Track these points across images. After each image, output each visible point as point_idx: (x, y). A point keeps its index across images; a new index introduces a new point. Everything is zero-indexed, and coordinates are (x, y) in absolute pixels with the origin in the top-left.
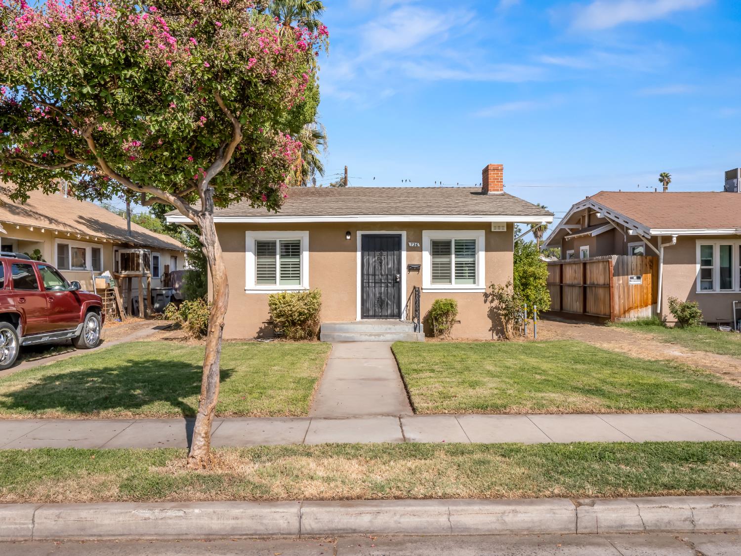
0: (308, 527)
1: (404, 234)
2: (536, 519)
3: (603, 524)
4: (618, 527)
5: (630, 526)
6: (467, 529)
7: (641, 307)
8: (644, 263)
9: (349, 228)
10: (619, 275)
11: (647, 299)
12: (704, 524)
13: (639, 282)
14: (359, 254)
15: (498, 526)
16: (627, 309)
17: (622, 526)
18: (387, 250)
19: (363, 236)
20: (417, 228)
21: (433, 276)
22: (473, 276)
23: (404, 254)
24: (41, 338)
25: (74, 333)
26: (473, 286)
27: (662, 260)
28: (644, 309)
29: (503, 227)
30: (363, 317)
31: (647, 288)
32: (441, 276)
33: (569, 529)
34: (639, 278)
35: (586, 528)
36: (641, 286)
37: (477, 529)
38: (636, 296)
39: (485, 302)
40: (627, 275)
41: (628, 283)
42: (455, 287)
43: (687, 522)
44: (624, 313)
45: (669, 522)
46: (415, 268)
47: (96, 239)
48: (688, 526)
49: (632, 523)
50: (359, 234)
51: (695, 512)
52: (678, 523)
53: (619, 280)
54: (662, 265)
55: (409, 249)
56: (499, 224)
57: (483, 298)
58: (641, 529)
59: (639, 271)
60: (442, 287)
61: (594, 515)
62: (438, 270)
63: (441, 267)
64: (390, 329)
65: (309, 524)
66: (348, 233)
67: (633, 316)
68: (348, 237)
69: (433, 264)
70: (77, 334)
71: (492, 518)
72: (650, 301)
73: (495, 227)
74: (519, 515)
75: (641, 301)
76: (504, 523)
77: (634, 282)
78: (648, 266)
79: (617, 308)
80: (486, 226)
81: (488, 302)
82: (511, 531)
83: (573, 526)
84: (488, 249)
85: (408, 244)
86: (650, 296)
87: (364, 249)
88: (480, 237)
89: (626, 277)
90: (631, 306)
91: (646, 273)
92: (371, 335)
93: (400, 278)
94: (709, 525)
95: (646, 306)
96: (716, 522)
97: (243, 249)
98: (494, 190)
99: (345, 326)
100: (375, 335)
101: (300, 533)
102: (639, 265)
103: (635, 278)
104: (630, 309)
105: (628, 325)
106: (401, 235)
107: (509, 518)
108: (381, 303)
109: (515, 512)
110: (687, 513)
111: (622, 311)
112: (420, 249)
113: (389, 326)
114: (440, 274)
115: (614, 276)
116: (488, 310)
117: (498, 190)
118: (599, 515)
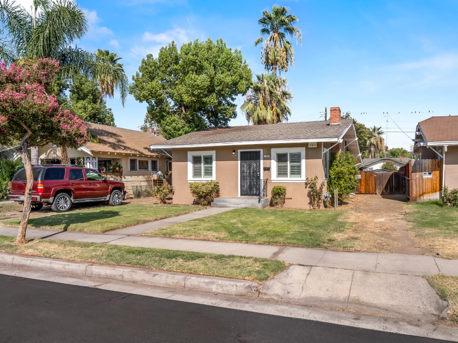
0: (14, 263)
1: (262, 150)
2: (74, 268)
3: (94, 273)
4: (98, 275)
5: (102, 275)
6: (54, 269)
7: (432, 192)
8: (434, 164)
9: (234, 149)
10: (416, 172)
11: (436, 187)
12: (126, 278)
13: (430, 176)
14: (239, 162)
15: (62, 269)
16: (421, 193)
17: (100, 275)
18: (254, 159)
19: (241, 153)
20: (268, 148)
21: (278, 173)
22: (299, 173)
23: (262, 161)
24: (85, 200)
25: (106, 199)
26: (299, 179)
27: (444, 162)
28: (434, 193)
29: (315, 145)
30: (242, 194)
31: (436, 180)
32: (297, 173)
33: (83, 274)
34: (430, 174)
35: (88, 274)
36: (432, 179)
37: (57, 270)
38: (429, 186)
39: (306, 187)
40: (422, 172)
41: (422, 177)
42: (289, 179)
43: (121, 276)
44: (420, 196)
45: (115, 276)
46: (267, 169)
47: (149, 156)
48: (120, 278)
49: (103, 274)
50: (239, 151)
51: (124, 272)
52: (118, 276)
53: (416, 175)
54: (444, 165)
55: (265, 159)
56: (312, 144)
57: (305, 186)
58: (106, 277)
59: (430, 169)
60: (283, 179)
61: (91, 269)
62: (282, 170)
63: (282, 168)
64: (246, 201)
65: (15, 262)
66: (234, 151)
67: (427, 198)
68: (233, 153)
69: (278, 167)
70: (107, 199)
71: (61, 266)
72: (438, 189)
73: (310, 145)
74: (70, 266)
75: (431, 188)
76: (65, 269)
77: (427, 176)
78: (437, 166)
79: (414, 192)
80: (305, 145)
81: (307, 188)
82: (67, 272)
83: (84, 273)
84: (307, 158)
85: (263, 156)
86: (438, 185)
87: (241, 159)
88: (302, 151)
89: (421, 173)
90: (424, 191)
91: (435, 170)
92: (234, 204)
93: (260, 174)
94: (128, 279)
95: (436, 192)
96: (131, 278)
97: (186, 160)
98: (333, 122)
99: (225, 199)
100: (236, 204)
101: (12, 265)
102: (430, 165)
103: (427, 173)
104: (423, 194)
105: (423, 204)
106: (260, 151)
107: (67, 267)
108: (250, 188)
109: (69, 265)
110: (121, 273)
111: (418, 195)
112: (270, 159)
113: (246, 200)
114: (282, 172)
115: (412, 172)
116: (308, 192)
117: (336, 122)
118: (93, 269)
